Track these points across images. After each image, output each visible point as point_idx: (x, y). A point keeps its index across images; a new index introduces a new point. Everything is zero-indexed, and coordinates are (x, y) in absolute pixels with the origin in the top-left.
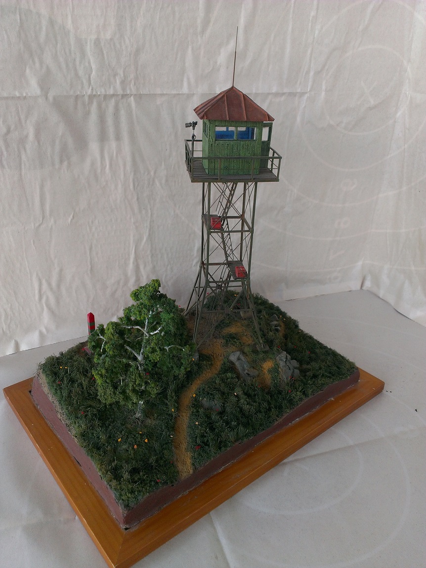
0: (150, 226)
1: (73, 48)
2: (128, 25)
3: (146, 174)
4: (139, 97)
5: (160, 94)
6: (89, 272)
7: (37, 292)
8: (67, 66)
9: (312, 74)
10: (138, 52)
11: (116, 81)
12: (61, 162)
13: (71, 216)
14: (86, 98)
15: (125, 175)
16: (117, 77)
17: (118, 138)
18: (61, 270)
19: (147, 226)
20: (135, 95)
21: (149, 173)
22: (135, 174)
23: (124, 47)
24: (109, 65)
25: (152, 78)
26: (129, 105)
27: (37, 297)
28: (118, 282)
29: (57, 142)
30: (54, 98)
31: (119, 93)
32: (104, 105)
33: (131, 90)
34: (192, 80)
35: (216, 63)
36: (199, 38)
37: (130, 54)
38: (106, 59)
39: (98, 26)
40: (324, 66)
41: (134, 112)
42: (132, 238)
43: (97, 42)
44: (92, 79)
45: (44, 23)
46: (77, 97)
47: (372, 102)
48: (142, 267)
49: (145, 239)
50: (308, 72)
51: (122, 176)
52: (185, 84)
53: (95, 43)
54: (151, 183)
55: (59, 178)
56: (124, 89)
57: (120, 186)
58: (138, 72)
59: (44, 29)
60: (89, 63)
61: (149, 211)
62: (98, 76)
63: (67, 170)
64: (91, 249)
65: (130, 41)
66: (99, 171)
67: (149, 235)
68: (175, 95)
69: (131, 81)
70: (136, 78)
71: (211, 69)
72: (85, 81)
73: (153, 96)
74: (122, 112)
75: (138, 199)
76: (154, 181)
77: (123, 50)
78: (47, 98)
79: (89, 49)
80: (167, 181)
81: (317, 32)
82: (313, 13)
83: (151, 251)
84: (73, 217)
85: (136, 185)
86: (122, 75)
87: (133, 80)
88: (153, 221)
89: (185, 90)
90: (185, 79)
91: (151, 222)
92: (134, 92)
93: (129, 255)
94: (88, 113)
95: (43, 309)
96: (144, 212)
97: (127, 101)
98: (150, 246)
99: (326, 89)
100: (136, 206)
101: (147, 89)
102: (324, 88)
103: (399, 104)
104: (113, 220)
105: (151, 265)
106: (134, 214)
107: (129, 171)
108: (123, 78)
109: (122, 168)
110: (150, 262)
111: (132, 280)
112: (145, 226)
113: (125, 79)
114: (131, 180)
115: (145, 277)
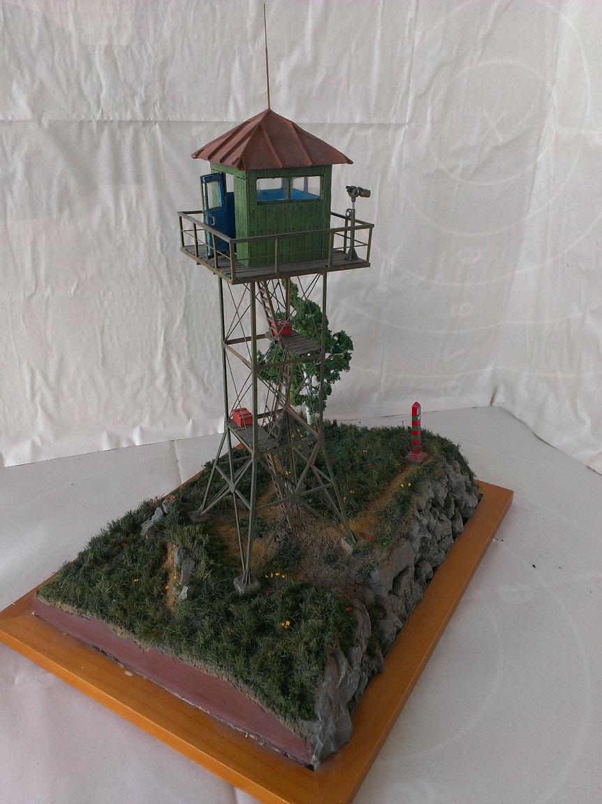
0: (186, 303)
1: (75, 57)
2: (151, 27)
4: (167, 126)
5: (197, 122)
6: (100, 363)
7: (28, 387)
8: (68, 81)
9: (411, 98)
10: (164, 64)
11: (134, 102)
12: (61, 210)
13: (75, 285)
14: (94, 125)
15: (149, 231)
16: (136, 98)
17: (139, 180)
18: (61, 360)
19: (181, 304)
20: (161, 122)
22: (162, 230)
23: (145, 58)
24: (125, 81)
25: (185, 99)
26: (154, 136)
27: (28, 394)
28: (142, 380)
29: (55, 183)
30: (50, 124)
31: (138, 119)
32: (118, 135)
33: (155, 115)
34: (241, 104)
36: (250, 46)
37: (154, 68)
38: (121, 72)
39: (109, 29)
40: (428, 88)
41: (160, 145)
42: (160, 320)
43: (109, 50)
44: (101, 100)
45: (37, 23)
46: (81, 124)
47: (501, 139)
48: (174, 361)
49: (178, 321)
50: (406, 96)
51: (145, 233)
52: (231, 109)
53: (105, 51)
55: (58, 231)
56: (146, 114)
57: (142, 246)
58: (165, 91)
59: (36, 30)
60: (98, 77)
61: (184, 283)
62: (110, 95)
63: (69, 222)
64: (102, 331)
65: (154, 50)
66: (113, 224)
67: (184, 315)
68: (217, 124)
69: (155, 104)
70: (163, 99)
72: (92, 103)
73: (189, 122)
74: (144, 145)
75: (167, 265)
77: (144, 62)
78: (40, 124)
79: (98, 58)
81: (417, 40)
82: (410, 15)
83: (187, 339)
84: (78, 286)
85: (165, 246)
86: (143, 95)
87: (158, 102)
88: (190, 297)
89: (231, 116)
90: (231, 103)
91: (186, 298)
92: (160, 117)
93: (156, 343)
94: (97, 145)
95: (36, 412)
96: (176, 283)
97: (150, 130)
98: (185, 331)
99: (432, 120)
100: (164, 275)
101: (178, 114)
102: (429, 118)
103: (541, 142)
104: (133, 293)
105: (188, 358)
106: (162, 286)
107: (155, 226)
108: (145, 99)
109: (145, 221)
110: (186, 353)
111: (161, 378)
112: (178, 303)
113: (147, 100)
114: (158, 239)
115: (179, 374)
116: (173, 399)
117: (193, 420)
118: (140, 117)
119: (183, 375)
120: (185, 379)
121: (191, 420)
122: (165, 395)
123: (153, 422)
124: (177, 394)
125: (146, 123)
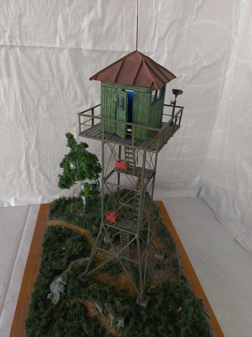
0: (37, 138)
3: (31, 102)
4: (23, 48)
5: (39, 47)
9: (156, 39)
10: (21, 16)
11: (5, 36)
15: (15, 101)
16: (6, 33)
17: (9, 75)
19: (34, 138)
20: (20, 46)
21: (33, 101)
22: (23, 101)
25: (33, 35)
26: (16, 53)
28: (14, 174)
31: (7, 45)
33: (16, 42)
34: (63, 39)
35: (80, 27)
36: (67, 8)
37: (15, 18)
40: (166, 35)
41: (20, 59)
42: (23, 146)
47: (206, 63)
48: (31, 166)
49: (33, 147)
50: (153, 38)
51: (13, 102)
52: (58, 41)
54: (36, 108)
56: (11, 42)
57: (12, 109)
58: (21, 30)
61: (36, 128)
65: (14, 8)
67: (36, 144)
68: (50, 48)
69: (16, 37)
70: (21, 35)
71: (77, 31)
73: (34, 48)
74: (11, 58)
75: (26, 119)
76: (38, 107)
77: (9, 14)
80: (47, 108)
83: (38, 156)
85: (24, 109)
86: (10, 32)
87: (18, 36)
88: (39, 135)
89: (58, 45)
90: (58, 38)
91: (37, 135)
92: (19, 44)
93: (21, 157)
96: (31, 128)
97: (14, 50)
98: (37, 152)
99: (168, 52)
100: (25, 124)
101: (29, 42)
102: (166, 50)
103: (228, 66)
104: (8, 132)
105: (39, 165)
106: (24, 129)
107: (18, 99)
108: (10, 34)
109: (13, 97)
110: (38, 163)
111: (25, 174)
112: (33, 137)
113: (12, 34)
114: (20, 105)
115: (34, 173)
116: (32, 185)
117: (42, 195)
118: (8, 43)
119: (36, 173)
120: (37, 175)
121: (41, 195)
122: (27, 182)
123: (21, 195)
124: (33, 182)
125: (11, 47)
